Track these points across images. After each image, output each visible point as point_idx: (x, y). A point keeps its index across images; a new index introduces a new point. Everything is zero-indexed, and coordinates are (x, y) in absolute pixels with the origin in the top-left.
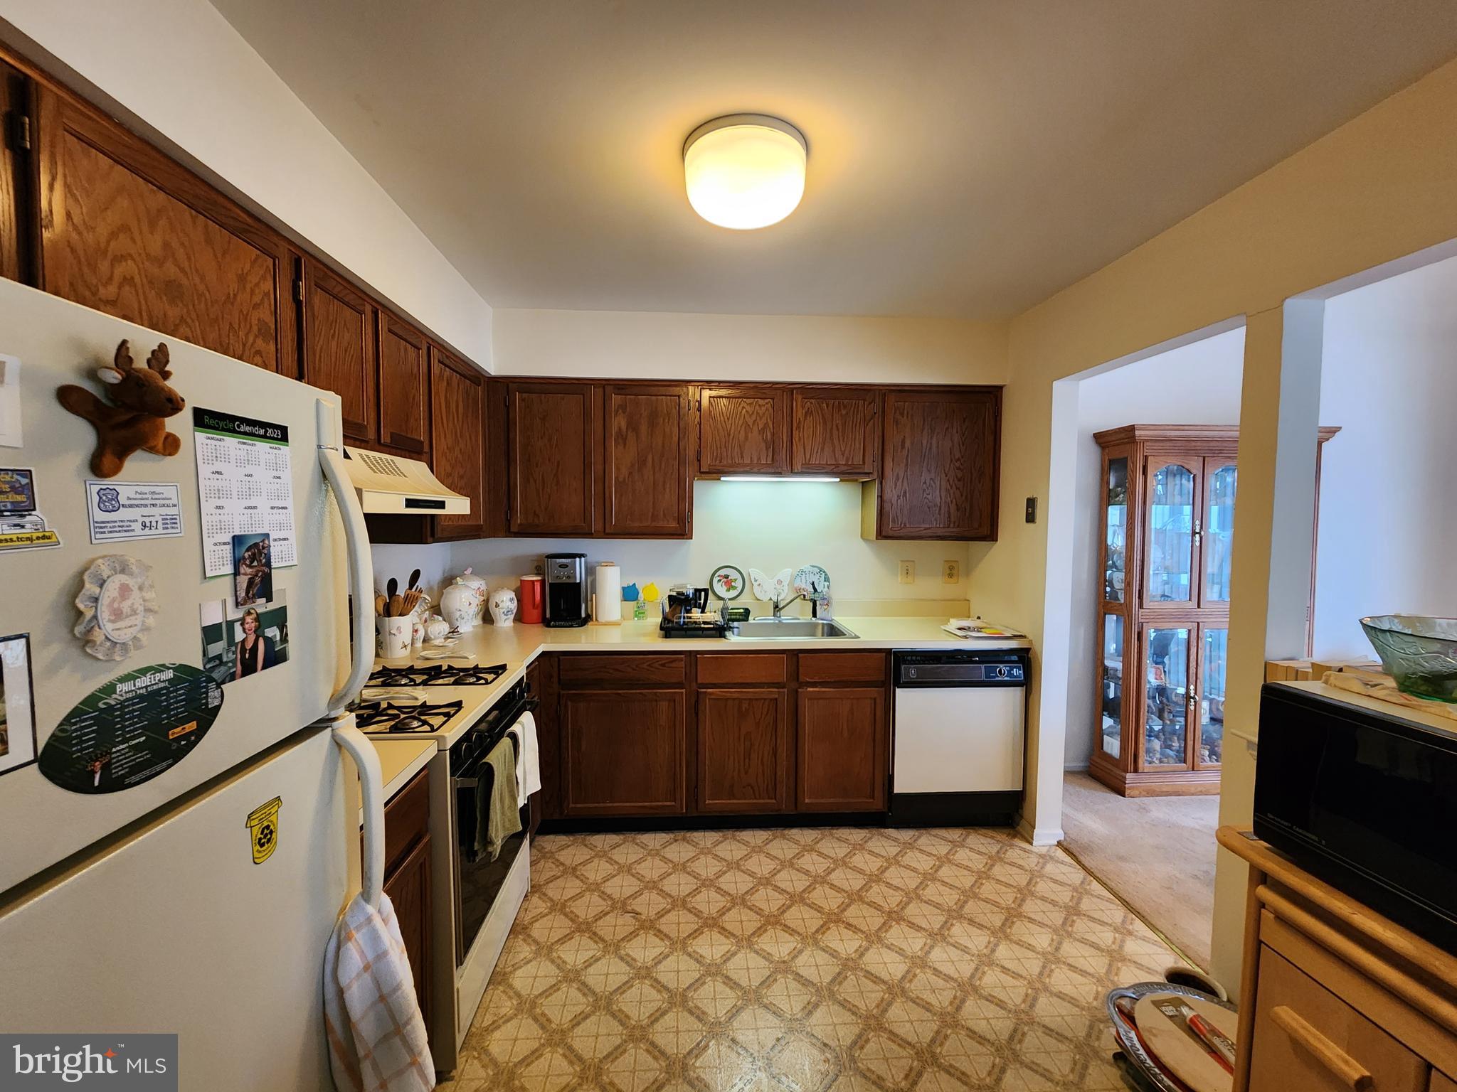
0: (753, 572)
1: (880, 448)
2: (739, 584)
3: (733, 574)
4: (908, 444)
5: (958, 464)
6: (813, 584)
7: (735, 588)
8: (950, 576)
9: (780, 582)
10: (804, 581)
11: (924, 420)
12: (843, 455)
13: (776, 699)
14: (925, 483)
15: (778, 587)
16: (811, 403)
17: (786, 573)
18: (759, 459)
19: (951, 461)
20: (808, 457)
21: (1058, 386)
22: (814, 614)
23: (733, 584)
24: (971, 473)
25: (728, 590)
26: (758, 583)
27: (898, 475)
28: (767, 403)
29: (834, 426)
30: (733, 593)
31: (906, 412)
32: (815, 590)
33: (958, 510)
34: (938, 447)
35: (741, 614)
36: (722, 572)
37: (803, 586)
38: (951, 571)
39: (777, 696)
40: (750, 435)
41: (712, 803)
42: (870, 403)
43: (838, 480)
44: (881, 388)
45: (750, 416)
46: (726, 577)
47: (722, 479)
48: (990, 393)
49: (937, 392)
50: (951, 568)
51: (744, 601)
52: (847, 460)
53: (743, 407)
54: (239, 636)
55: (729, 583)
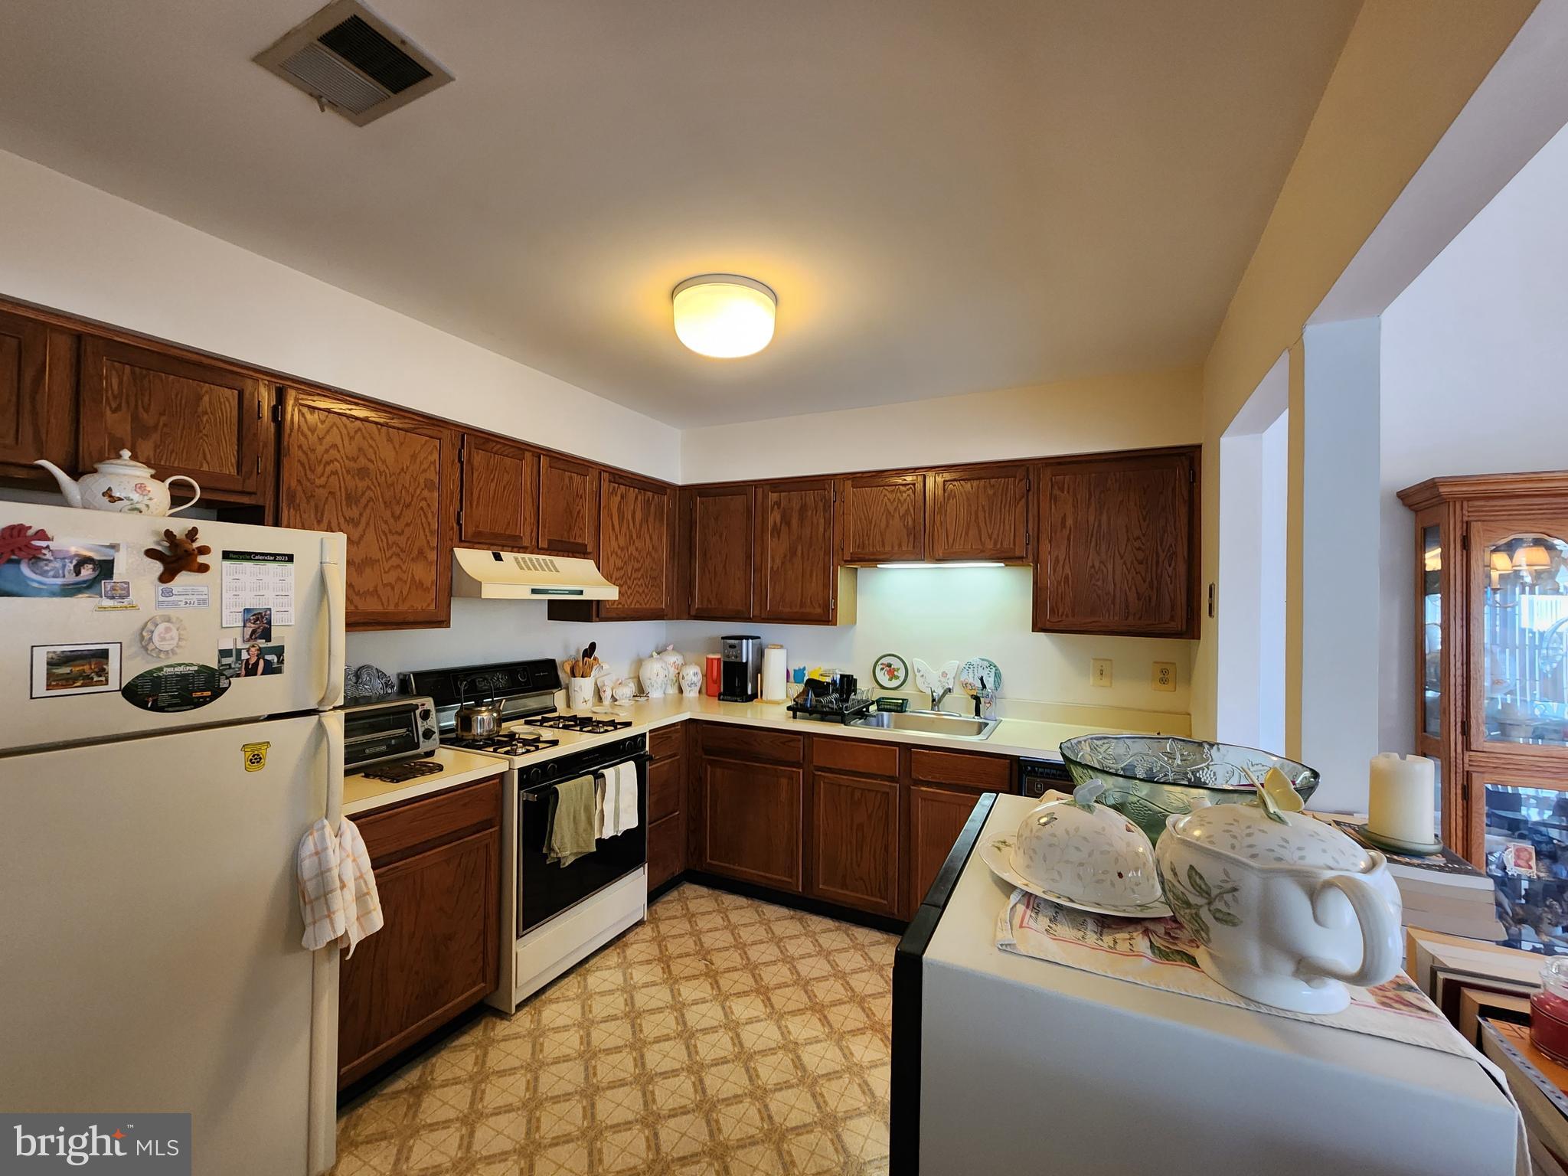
0: (917, 662)
1: (1036, 529)
2: (901, 674)
3: (896, 664)
4: (1070, 522)
5: (1137, 544)
6: (981, 679)
7: (897, 678)
8: (1163, 681)
9: (944, 674)
10: (971, 675)
11: (1090, 495)
12: (990, 538)
13: (888, 793)
14: (1093, 566)
15: (942, 679)
16: (954, 486)
17: (952, 665)
18: (900, 545)
19: (1128, 540)
20: (951, 541)
22: (978, 713)
23: (896, 673)
24: (1157, 553)
25: (890, 680)
26: (921, 673)
27: (1057, 557)
28: (908, 490)
29: (980, 508)
30: (895, 683)
31: (1066, 486)
32: (984, 686)
33: (1139, 599)
34: (1109, 524)
35: (896, 705)
36: (885, 661)
37: (971, 680)
38: (1165, 675)
39: (888, 790)
40: (891, 522)
41: (825, 888)
42: (1021, 480)
43: (1002, 565)
44: (1036, 462)
45: (892, 503)
46: (889, 665)
47: (878, 566)
48: (1183, 454)
49: (1106, 460)
50: (1164, 672)
51: (907, 692)
52: (995, 544)
53: (885, 495)
54: (245, 656)
55: (892, 673)
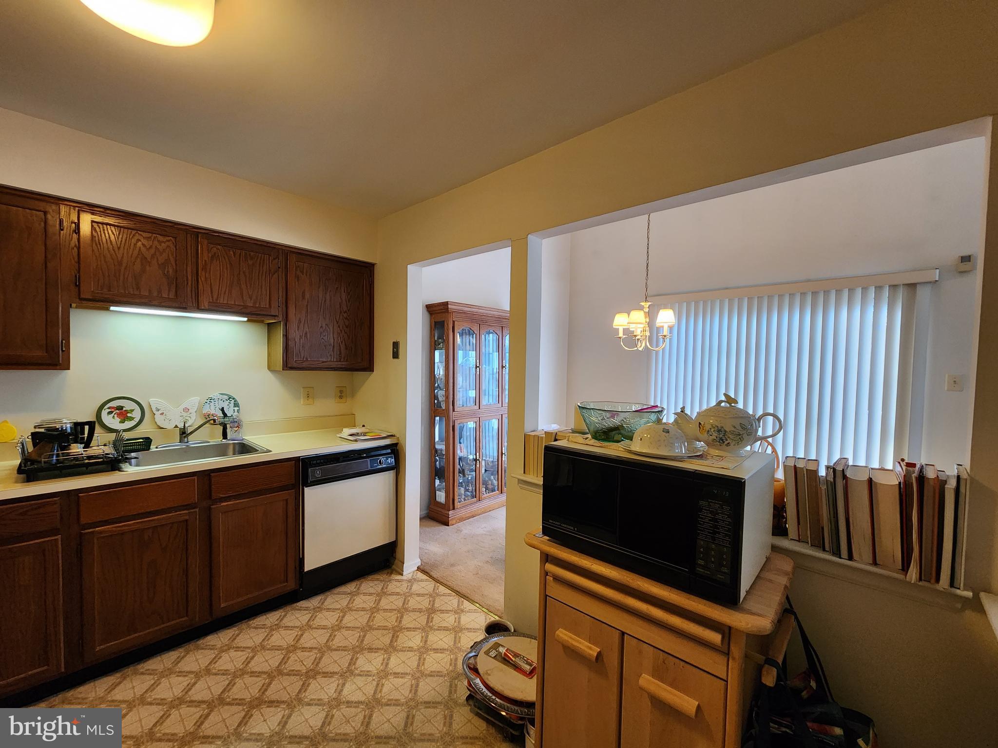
0: (154, 401)
1: (284, 297)
2: (137, 415)
3: (128, 405)
4: (307, 296)
5: (345, 315)
6: (222, 410)
7: (132, 419)
8: (341, 397)
9: (186, 410)
10: (213, 407)
11: (320, 280)
12: (251, 299)
13: (187, 521)
14: (322, 327)
15: (185, 414)
16: (217, 249)
17: (193, 401)
18: (160, 292)
19: (341, 312)
20: (215, 297)
21: (411, 268)
22: (225, 436)
23: (129, 415)
24: (355, 322)
25: (122, 422)
26: (160, 412)
27: (300, 319)
28: (168, 241)
29: (241, 273)
30: (128, 424)
31: (305, 271)
32: (225, 415)
33: (346, 349)
34: (331, 301)
35: (139, 444)
36: (114, 404)
37: (213, 412)
38: (342, 394)
39: (187, 517)
40: (148, 268)
41: (102, 648)
42: (274, 259)
43: (246, 319)
44: (284, 248)
45: (148, 249)
46: (120, 408)
47: (112, 308)
48: (366, 267)
49: (333, 260)
50: (341, 392)
51: (144, 430)
52: (255, 303)
53: (139, 240)
55: (123, 414)
